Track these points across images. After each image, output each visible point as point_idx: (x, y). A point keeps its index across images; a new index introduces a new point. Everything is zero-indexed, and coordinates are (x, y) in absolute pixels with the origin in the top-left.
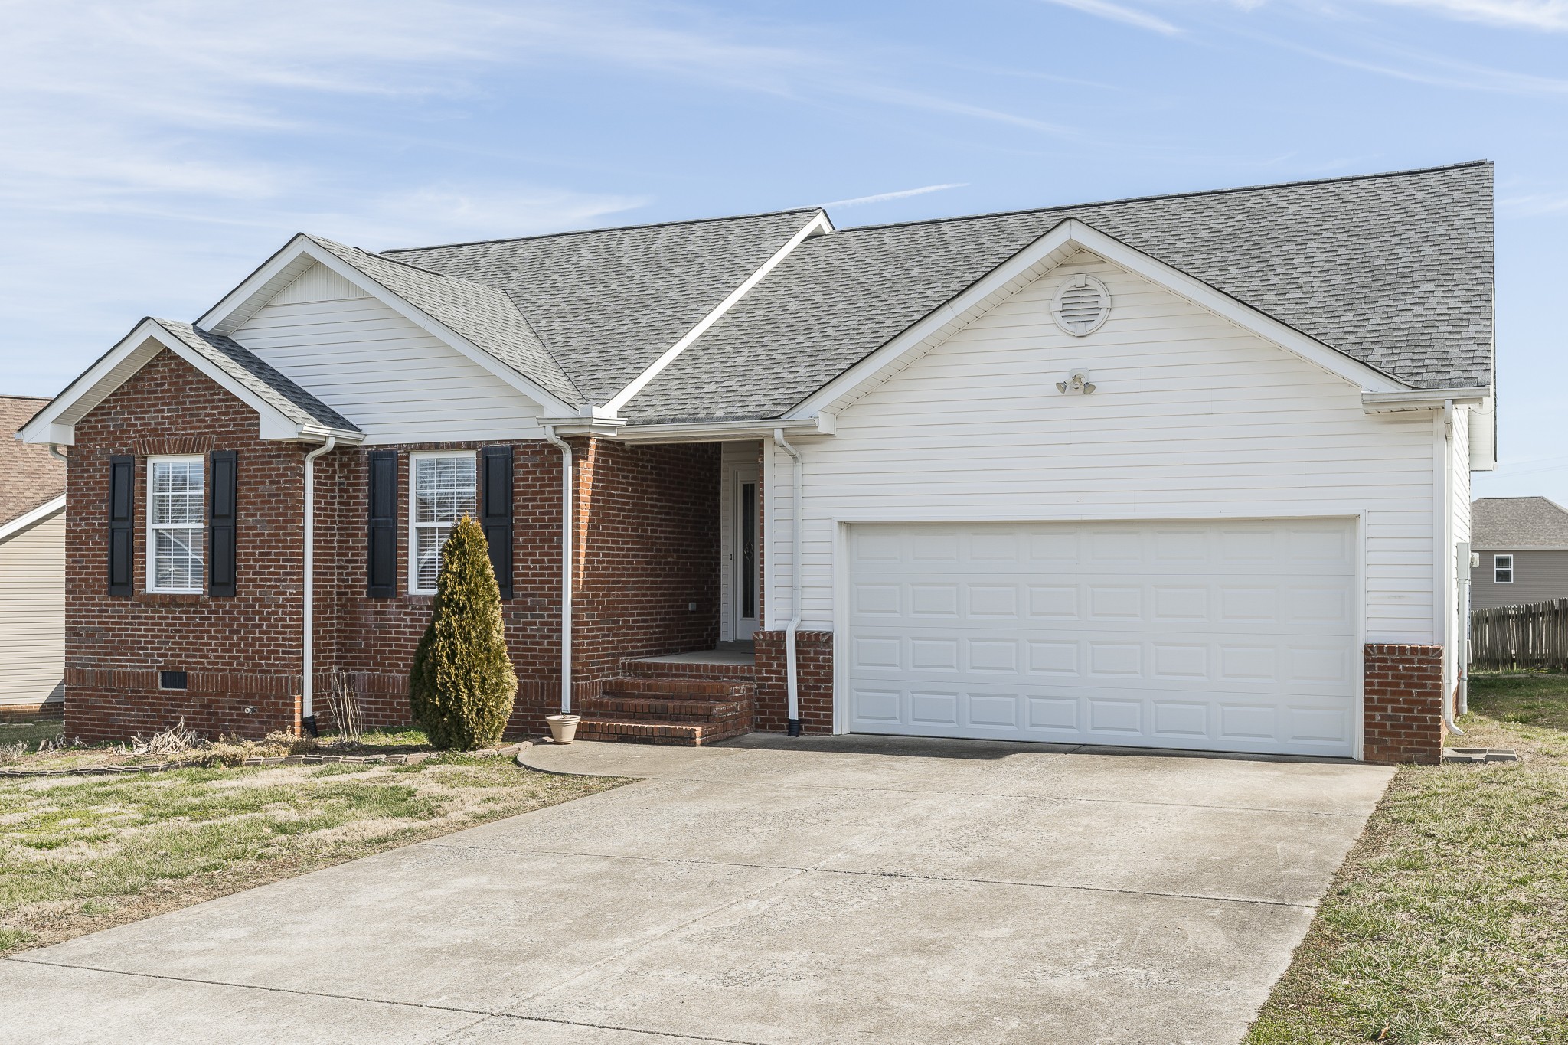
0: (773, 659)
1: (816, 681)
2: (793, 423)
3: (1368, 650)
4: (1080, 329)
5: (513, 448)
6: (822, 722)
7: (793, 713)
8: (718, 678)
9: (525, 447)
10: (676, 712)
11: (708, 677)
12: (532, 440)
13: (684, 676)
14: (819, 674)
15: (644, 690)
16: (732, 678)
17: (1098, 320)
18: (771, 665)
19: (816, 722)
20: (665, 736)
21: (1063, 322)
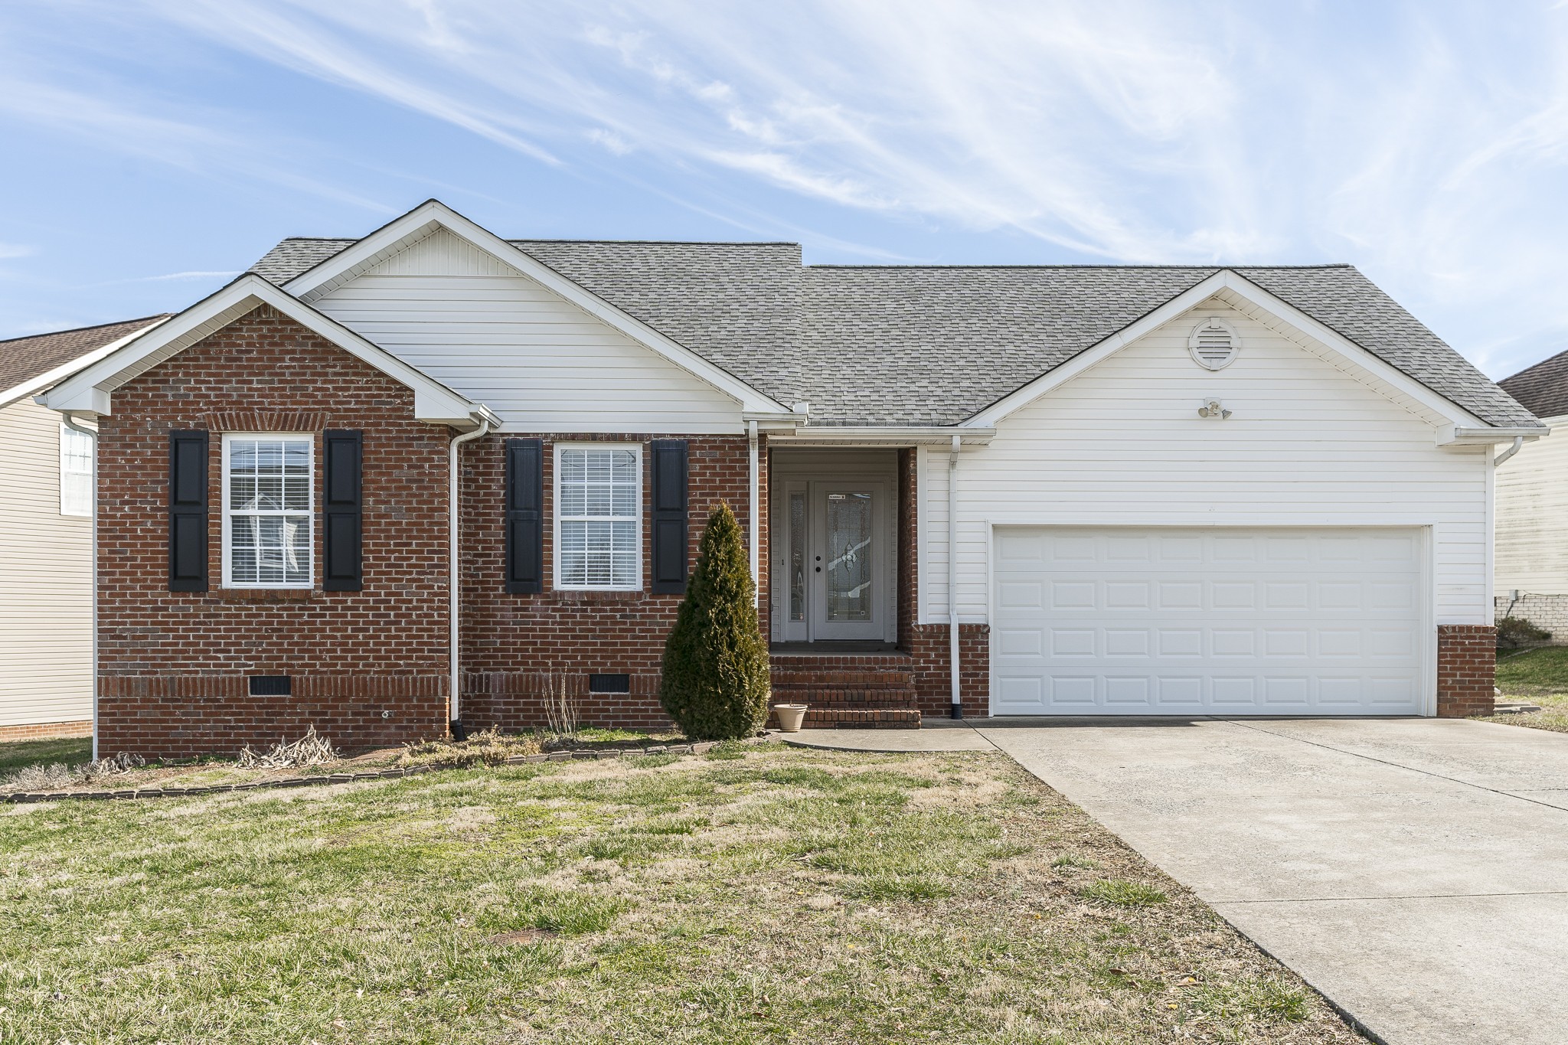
0: (932, 649)
1: (975, 668)
2: (970, 431)
3: (1441, 629)
4: (1215, 364)
5: (689, 441)
6: (980, 706)
7: (956, 699)
8: (875, 669)
9: (701, 442)
10: (874, 698)
11: (864, 668)
12: (711, 435)
13: (839, 668)
14: (977, 662)
15: (816, 681)
16: (890, 668)
17: (1229, 358)
18: (929, 656)
19: (974, 706)
20: (887, 721)
21: (1200, 357)
